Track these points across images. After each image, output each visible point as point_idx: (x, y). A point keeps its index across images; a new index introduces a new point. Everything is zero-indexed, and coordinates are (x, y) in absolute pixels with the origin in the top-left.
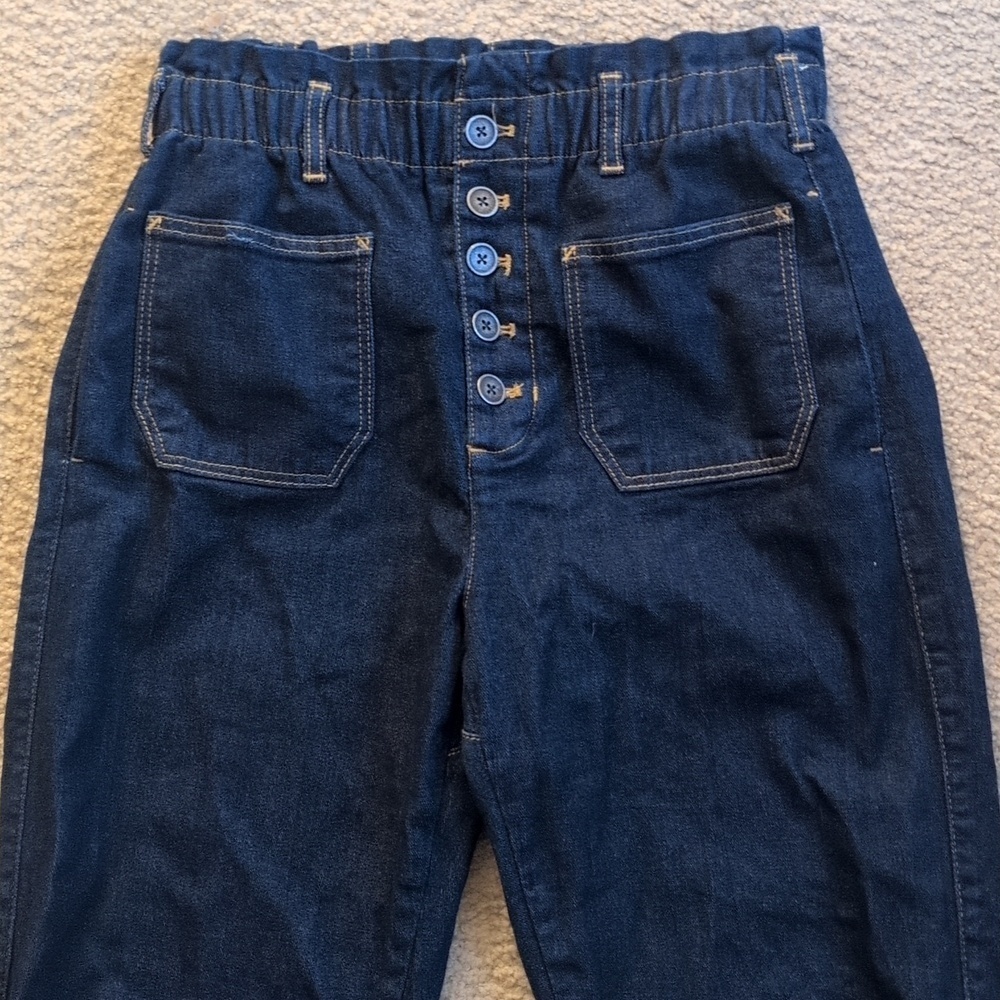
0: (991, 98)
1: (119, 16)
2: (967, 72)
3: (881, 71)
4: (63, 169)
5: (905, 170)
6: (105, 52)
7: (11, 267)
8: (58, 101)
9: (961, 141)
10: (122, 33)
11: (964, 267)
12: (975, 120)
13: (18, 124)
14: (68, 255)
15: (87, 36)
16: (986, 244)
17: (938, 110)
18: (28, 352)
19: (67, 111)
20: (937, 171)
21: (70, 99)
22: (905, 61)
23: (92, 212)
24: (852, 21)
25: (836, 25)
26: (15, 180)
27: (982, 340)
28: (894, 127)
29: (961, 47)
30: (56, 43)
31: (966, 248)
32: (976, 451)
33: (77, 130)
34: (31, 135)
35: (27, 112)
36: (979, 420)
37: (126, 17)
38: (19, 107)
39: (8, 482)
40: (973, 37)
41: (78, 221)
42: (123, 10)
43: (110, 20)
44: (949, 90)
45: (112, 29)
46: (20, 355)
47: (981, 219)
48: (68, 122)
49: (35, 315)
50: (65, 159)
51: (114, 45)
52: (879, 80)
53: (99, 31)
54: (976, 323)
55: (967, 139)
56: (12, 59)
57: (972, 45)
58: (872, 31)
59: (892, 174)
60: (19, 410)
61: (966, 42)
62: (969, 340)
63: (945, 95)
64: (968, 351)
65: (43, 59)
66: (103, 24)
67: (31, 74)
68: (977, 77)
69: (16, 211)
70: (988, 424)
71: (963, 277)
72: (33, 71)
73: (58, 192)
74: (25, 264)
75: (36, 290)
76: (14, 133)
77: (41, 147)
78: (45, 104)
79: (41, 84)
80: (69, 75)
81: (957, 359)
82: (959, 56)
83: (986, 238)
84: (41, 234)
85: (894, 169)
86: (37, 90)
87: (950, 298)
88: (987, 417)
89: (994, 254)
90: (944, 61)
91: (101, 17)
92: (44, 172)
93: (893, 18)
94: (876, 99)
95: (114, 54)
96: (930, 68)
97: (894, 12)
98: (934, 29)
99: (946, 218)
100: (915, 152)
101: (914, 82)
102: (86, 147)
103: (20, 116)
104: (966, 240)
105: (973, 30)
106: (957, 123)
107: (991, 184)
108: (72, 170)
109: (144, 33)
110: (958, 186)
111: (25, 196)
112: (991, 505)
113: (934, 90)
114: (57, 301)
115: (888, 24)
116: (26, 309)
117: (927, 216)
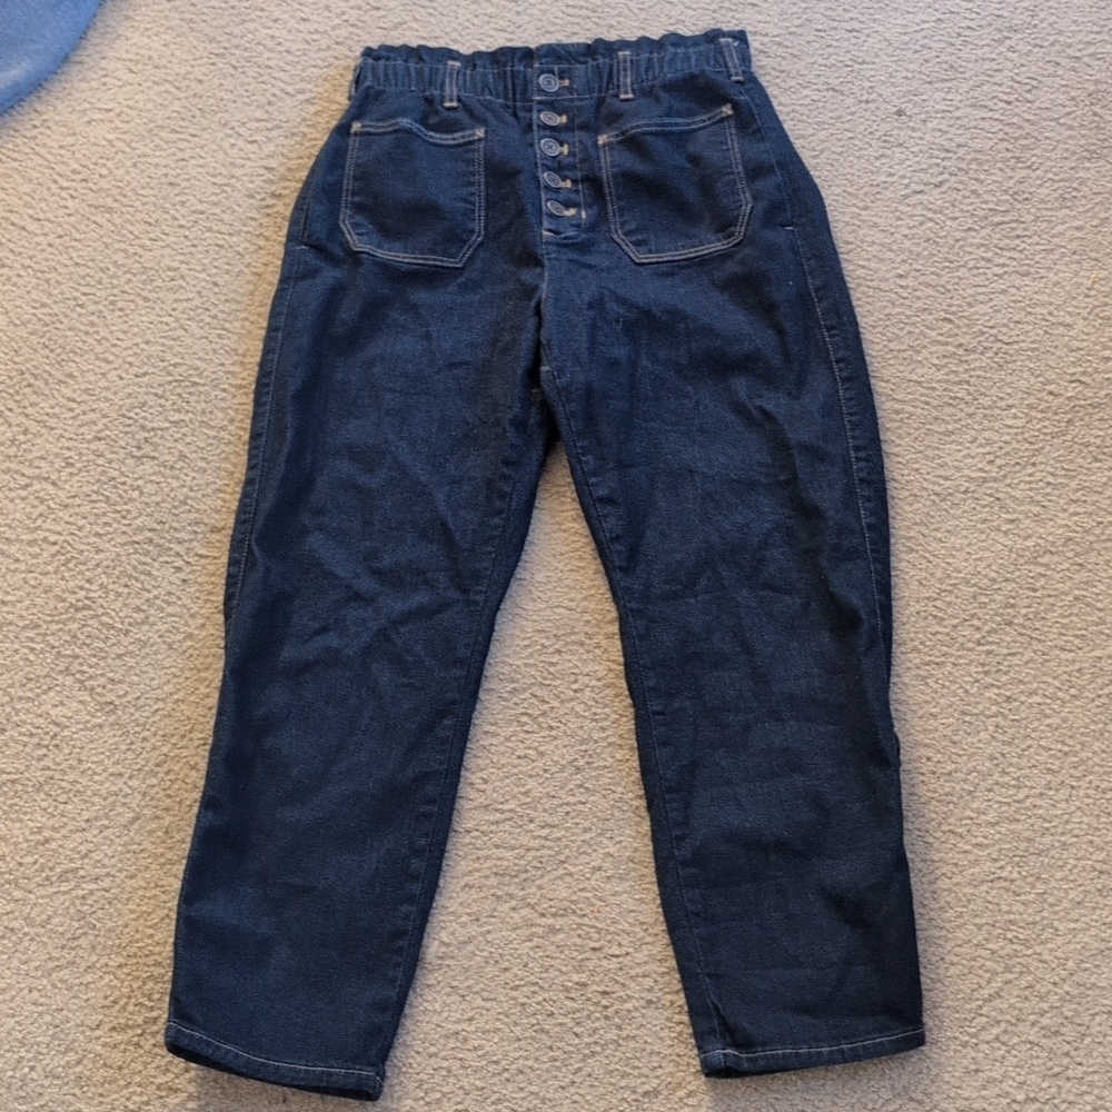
0: (850, 69)
1: (334, 46)
2: (835, 57)
3: (784, 58)
4: (299, 120)
5: (801, 105)
6: (326, 64)
7: (266, 168)
8: (297, 87)
9: (834, 90)
10: (336, 54)
11: (839, 150)
12: (841, 79)
13: (272, 98)
14: (300, 161)
15: (316, 56)
16: (851, 138)
17: (819, 75)
18: (275, 210)
19: (302, 92)
20: (820, 104)
21: (303, 85)
22: (798, 53)
23: (315, 139)
24: (766, 35)
25: (757, 37)
26: (269, 125)
27: (852, 185)
28: (793, 84)
29: (830, 46)
30: (297, 59)
31: (840, 140)
32: (852, 240)
33: (307, 101)
34: (280, 104)
35: (278, 92)
36: (854, 225)
37: (339, 47)
38: (274, 90)
39: (259, 275)
40: (837, 40)
41: (307, 144)
42: (337, 43)
43: (329, 47)
44: (825, 66)
45: (330, 53)
46: (268, 211)
47: (847, 126)
48: (301, 97)
49: (279, 192)
50: (300, 115)
51: (331, 60)
52: (784, 63)
53: (322, 54)
54: (849, 176)
55: (837, 88)
56: (270, 68)
57: (838, 44)
58: (778, 39)
59: (794, 107)
60: (267, 239)
61: (834, 43)
62: (845, 185)
63: (823, 68)
64: (844, 191)
65: (288, 68)
66: (325, 50)
67: (282, 75)
68: (841, 59)
69: (270, 140)
70: (859, 226)
71: (840, 154)
72: (282, 74)
73: (295, 130)
74: (274, 165)
75: (280, 179)
76: (270, 103)
77: (286, 109)
78: (290, 89)
79: (287, 79)
80: (304, 74)
81: (838, 195)
82: (831, 50)
83: (850, 135)
84: (284, 151)
85: (794, 104)
86: (284, 82)
87: (832, 165)
88: (859, 223)
89: (856, 142)
90: (821, 52)
91: (324, 47)
92: (287, 122)
93: (790, 33)
94: (782, 72)
95: (331, 65)
96: (813, 56)
97: (790, 30)
98: (815, 38)
99: (827, 126)
100: (806, 96)
101: (804, 63)
102: (312, 109)
103: (274, 95)
104: (840, 137)
105: (837, 37)
106: (830, 81)
107: (853, 109)
108: (304, 120)
109: (349, 53)
110: (833, 111)
111: (275, 133)
112: (863, 267)
113: (816, 66)
114: (292, 184)
115: (787, 36)
116: (274, 188)
117: (816, 126)
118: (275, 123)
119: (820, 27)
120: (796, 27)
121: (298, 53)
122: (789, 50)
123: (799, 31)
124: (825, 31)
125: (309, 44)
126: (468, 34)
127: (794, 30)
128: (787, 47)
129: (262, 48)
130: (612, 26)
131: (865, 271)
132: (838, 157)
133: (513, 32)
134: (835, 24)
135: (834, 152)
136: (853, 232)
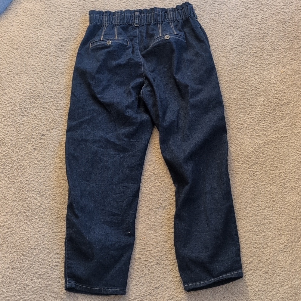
118: (62, 26)
119: (210, 3)
120: (204, 3)
121: (69, 8)
122: (202, 9)
123: (205, 4)
124: (211, 4)
125: (72, 5)
126: (115, 4)
127: (203, 4)
128: (201, 8)
129: (60, 6)
130: (154, 2)
131: (221, 69)
132: (214, 38)
133: (127, 3)
134: (214, 2)
135: (213, 37)
136: (218, 58)
